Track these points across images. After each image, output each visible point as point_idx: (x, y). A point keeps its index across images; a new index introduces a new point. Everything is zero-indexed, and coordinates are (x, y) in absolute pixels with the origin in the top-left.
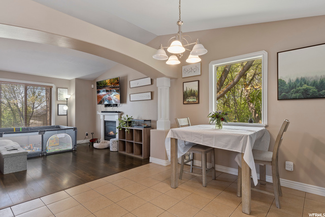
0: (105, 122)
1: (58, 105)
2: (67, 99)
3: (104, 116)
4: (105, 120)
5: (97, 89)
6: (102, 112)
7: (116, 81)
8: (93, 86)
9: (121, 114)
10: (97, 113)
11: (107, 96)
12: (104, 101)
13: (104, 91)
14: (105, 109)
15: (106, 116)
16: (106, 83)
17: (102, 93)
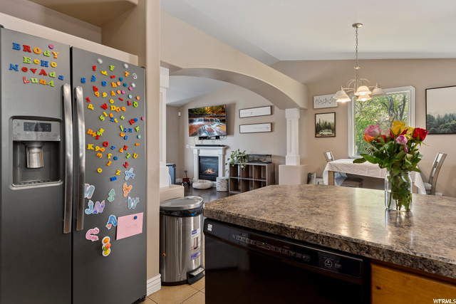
0: (200, 158)
3: (199, 150)
4: (200, 155)
5: (190, 117)
6: (196, 146)
7: (221, 109)
8: (180, 113)
9: (225, 148)
10: (187, 146)
11: (207, 127)
12: (200, 132)
13: (201, 120)
14: (200, 142)
15: (201, 151)
16: (205, 111)
17: (197, 123)
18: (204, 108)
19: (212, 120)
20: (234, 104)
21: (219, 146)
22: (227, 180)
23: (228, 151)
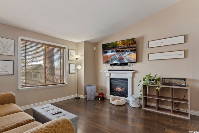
0: (111, 79)
1: (69, 64)
2: (77, 59)
3: (110, 74)
4: (111, 77)
5: (103, 50)
6: (109, 70)
7: (132, 42)
8: (95, 48)
9: (134, 72)
10: (101, 71)
11: (118, 56)
12: (112, 60)
13: (113, 51)
14: (111, 68)
15: (112, 74)
16: (116, 44)
17: (109, 54)
18: (116, 42)
19: (123, 51)
20: (142, 38)
21: (129, 70)
22: (140, 99)
23: (136, 75)
